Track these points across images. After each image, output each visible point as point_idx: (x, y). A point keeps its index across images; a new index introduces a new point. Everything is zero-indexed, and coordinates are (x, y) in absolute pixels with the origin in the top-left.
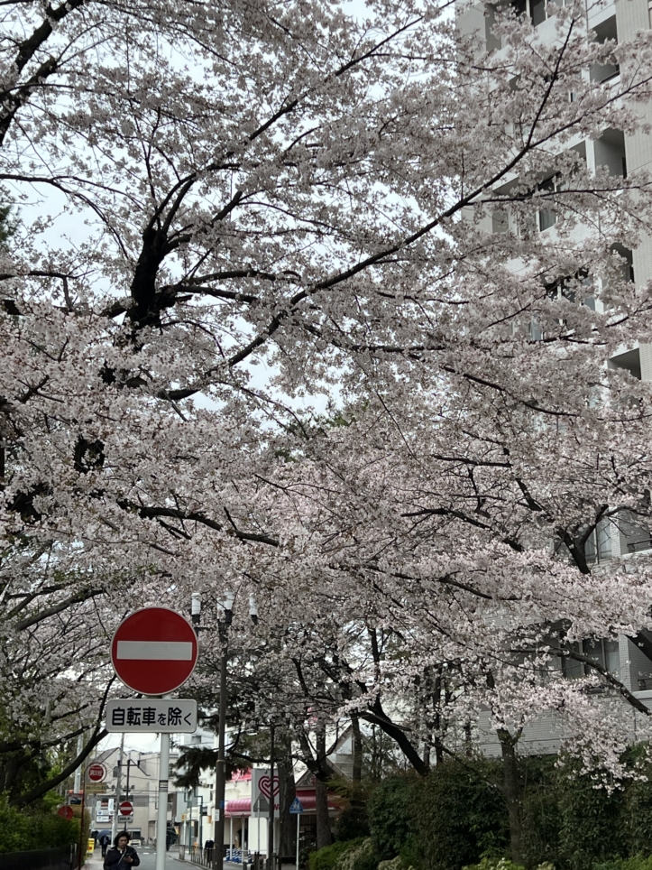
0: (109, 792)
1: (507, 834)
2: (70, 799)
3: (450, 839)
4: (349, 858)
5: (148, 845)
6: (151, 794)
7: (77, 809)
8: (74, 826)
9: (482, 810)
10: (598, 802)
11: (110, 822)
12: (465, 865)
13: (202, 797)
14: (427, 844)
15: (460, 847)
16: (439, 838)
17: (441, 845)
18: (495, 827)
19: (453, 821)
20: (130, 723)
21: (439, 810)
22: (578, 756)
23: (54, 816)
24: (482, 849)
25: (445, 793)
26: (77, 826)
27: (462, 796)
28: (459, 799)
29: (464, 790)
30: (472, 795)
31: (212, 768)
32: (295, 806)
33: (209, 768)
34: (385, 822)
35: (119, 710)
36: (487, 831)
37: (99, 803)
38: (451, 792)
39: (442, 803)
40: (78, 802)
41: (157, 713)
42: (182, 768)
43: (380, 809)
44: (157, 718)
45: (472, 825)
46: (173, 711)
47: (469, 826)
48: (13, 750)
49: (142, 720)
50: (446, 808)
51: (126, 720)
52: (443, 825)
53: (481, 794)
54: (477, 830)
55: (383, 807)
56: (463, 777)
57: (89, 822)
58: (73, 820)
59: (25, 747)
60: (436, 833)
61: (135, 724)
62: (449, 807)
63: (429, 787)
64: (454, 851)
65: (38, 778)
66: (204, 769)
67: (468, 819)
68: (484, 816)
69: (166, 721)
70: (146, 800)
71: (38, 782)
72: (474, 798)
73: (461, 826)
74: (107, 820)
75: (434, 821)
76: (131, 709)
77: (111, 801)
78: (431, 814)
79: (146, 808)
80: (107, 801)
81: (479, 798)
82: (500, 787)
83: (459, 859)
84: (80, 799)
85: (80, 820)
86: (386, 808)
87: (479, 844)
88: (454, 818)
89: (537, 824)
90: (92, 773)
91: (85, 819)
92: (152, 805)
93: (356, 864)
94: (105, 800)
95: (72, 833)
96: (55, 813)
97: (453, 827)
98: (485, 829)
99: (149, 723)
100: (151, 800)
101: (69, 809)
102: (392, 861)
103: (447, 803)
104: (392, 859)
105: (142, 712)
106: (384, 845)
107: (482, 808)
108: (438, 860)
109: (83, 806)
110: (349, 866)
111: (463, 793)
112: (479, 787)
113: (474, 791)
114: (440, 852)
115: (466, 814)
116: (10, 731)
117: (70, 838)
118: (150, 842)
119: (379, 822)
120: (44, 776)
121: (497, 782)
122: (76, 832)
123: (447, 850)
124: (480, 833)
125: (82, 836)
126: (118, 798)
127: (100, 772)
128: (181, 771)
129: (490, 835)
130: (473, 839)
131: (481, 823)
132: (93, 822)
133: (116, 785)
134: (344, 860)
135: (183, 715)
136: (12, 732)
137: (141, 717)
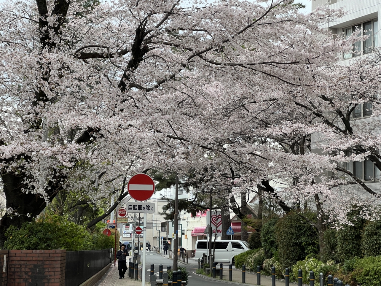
0: (130, 220)
1: (318, 247)
2: (109, 225)
3: (292, 248)
4: (252, 258)
5: (153, 250)
6: (154, 222)
7: (113, 231)
8: (111, 240)
9: (308, 236)
10: (352, 233)
11: (130, 237)
12: (298, 261)
13: (181, 224)
14: (282, 251)
15: (296, 252)
16: (287, 248)
17: (288, 252)
18: (313, 244)
19: (293, 240)
20: (134, 209)
21: (287, 235)
22: (328, 214)
23: (102, 234)
24: (307, 254)
25: (291, 227)
26: (113, 239)
27: (299, 229)
28: (297, 230)
29: (299, 226)
30: (303, 229)
31: (185, 210)
32: (229, 231)
33: (183, 210)
34: (268, 239)
35: (130, 205)
36: (310, 245)
37: (124, 226)
38: (293, 227)
39: (289, 232)
40: (114, 227)
41: (142, 207)
42: (169, 210)
43: (266, 234)
44: (142, 208)
45: (303, 243)
46: (147, 206)
47: (301, 243)
48: (83, 204)
49: (138, 209)
50: (291, 234)
51: (133, 209)
52: (289, 242)
53: (307, 228)
54: (305, 245)
55: (268, 233)
56: (299, 220)
57: (119, 238)
58: (111, 236)
59: (89, 203)
60: (286, 245)
61: (136, 210)
62: (292, 234)
63: (283, 224)
64: (294, 254)
65: (93, 216)
66: (180, 211)
67: (301, 239)
68: (309, 238)
69: (145, 209)
70: (151, 225)
71: (93, 217)
72: (304, 230)
73: (297, 243)
74: (129, 236)
75: (285, 240)
76: (134, 205)
77: (131, 225)
78: (283, 237)
79: (152, 229)
80: (129, 226)
81: (306, 230)
82: (315, 225)
83: (296, 258)
84: (115, 226)
85: (114, 236)
86: (269, 233)
87: (306, 251)
88: (294, 239)
89: (329, 243)
90: (120, 212)
91: (117, 236)
92: (155, 228)
93: (254, 260)
94: (128, 225)
95: (110, 243)
96: (102, 232)
97: (294, 243)
98: (309, 245)
99: (140, 210)
100: (154, 225)
101: (109, 231)
102: (271, 259)
103: (291, 232)
104: (270, 258)
105: (138, 206)
106: (268, 251)
107: (308, 235)
108: (287, 258)
109: (116, 229)
110: (251, 261)
111: (299, 228)
112: (306, 225)
113: (304, 227)
114: (287, 254)
115: (300, 237)
116: (81, 195)
117: (110, 246)
118: (154, 249)
119: (266, 240)
120: (97, 214)
121: (314, 223)
122: (113, 243)
123: (291, 254)
124: (307, 246)
125: (116, 245)
126: (135, 224)
127: (124, 212)
128: (168, 212)
129: (311, 247)
130: (303, 249)
131: (307, 241)
132: (121, 237)
133: (133, 217)
134: (250, 258)
135: (150, 207)
136: (82, 196)
137: (137, 208)
